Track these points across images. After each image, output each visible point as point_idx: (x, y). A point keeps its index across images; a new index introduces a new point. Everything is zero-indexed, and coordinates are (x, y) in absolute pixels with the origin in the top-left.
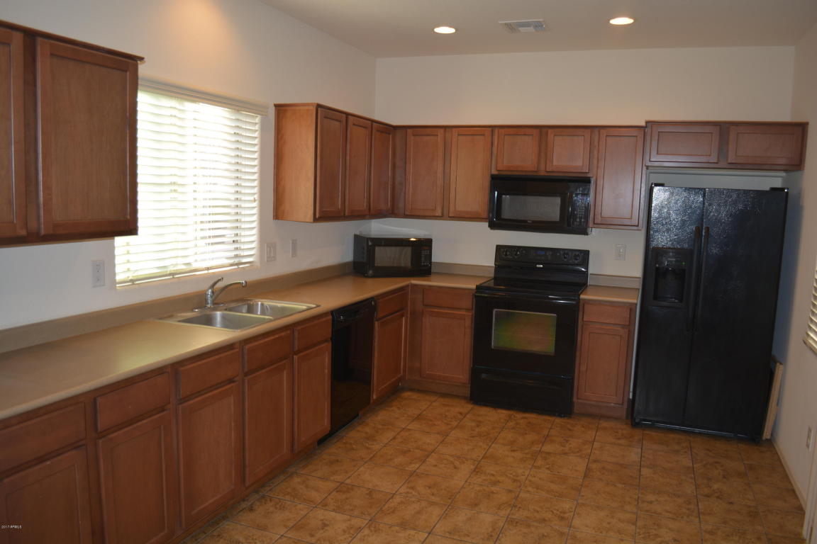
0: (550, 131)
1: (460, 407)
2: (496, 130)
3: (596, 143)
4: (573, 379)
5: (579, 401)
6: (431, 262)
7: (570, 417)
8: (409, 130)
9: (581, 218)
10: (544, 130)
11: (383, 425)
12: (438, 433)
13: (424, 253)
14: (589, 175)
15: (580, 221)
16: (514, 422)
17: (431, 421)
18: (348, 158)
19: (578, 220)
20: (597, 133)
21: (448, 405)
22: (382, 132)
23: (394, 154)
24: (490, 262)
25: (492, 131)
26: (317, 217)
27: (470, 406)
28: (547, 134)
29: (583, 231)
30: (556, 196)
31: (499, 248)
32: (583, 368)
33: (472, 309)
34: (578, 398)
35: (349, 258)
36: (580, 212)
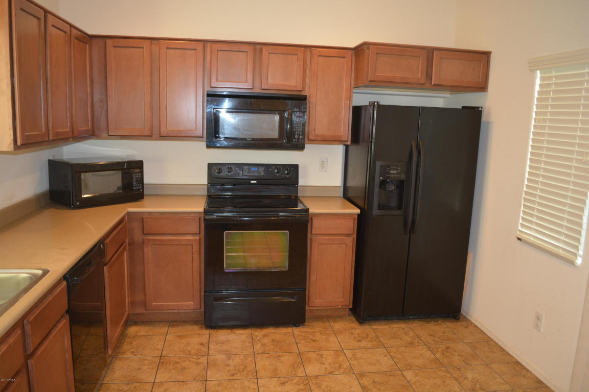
0: (264, 48)
1: (197, 336)
2: (209, 45)
3: (308, 63)
4: (305, 289)
5: (311, 308)
6: (143, 184)
7: (304, 325)
8: (109, 41)
9: (299, 135)
10: (258, 47)
11: (127, 384)
12: (194, 380)
13: (135, 177)
14: (303, 93)
15: (299, 138)
16: (260, 344)
17: (178, 363)
18: (48, 68)
19: (296, 137)
20: (309, 53)
21: (184, 336)
22: (80, 40)
23: (91, 68)
24: (203, 180)
25: (204, 46)
26: (19, 143)
27: (206, 332)
28: (261, 50)
29: (300, 147)
30: (276, 114)
31: (210, 166)
32: (313, 278)
33: (199, 234)
34: (309, 307)
35: (45, 186)
36: (298, 129)
